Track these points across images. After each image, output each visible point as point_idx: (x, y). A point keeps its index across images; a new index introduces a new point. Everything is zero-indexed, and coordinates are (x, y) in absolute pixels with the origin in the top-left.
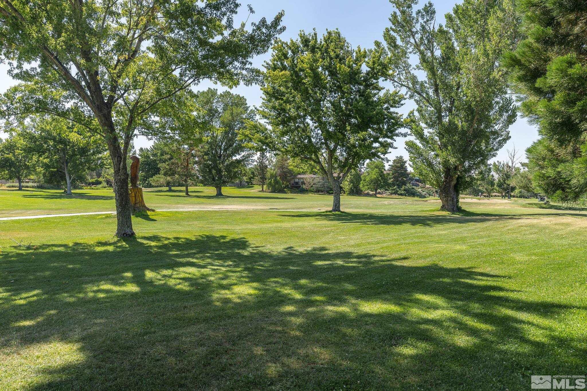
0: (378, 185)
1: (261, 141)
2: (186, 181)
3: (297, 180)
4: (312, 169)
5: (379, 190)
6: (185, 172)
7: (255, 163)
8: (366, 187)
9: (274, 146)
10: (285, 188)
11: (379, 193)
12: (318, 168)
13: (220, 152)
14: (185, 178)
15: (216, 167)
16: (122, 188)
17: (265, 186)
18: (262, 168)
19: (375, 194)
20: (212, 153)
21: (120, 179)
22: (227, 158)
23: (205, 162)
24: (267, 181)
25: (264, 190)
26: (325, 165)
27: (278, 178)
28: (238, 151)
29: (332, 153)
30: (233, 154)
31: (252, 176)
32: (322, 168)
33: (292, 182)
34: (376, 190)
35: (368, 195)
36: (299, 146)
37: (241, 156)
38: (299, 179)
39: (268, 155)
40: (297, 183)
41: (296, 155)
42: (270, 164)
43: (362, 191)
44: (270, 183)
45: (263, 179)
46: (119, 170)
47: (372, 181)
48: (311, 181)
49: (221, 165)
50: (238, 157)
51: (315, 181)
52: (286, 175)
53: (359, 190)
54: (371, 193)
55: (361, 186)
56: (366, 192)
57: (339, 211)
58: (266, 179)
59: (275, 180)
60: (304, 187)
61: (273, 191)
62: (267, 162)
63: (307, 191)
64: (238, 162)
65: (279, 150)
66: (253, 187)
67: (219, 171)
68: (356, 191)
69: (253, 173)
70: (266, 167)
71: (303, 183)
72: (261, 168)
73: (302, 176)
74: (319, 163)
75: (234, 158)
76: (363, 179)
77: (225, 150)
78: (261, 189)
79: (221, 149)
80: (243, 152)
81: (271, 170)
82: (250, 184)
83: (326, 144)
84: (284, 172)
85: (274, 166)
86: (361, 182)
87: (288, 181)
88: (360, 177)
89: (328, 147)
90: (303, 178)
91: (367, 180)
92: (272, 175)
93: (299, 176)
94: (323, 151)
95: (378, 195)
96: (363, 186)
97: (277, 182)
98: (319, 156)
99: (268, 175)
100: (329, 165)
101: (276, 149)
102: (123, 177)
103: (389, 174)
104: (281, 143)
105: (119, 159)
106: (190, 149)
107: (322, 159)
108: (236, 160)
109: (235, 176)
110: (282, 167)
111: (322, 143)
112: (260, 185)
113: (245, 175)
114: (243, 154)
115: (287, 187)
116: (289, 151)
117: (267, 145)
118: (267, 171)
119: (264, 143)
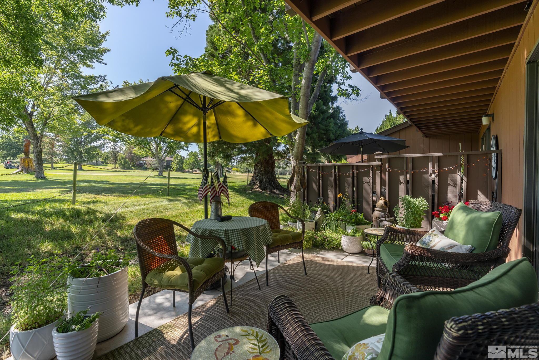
0: (194, 166)
1: (115, 136)
2: (51, 158)
3: (141, 162)
4: (147, 153)
5: (194, 169)
6: (51, 152)
7: (109, 149)
8: (187, 167)
9: (123, 139)
10: (132, 166)
11: (195, 171)
12: (150, 153)
13: (81, 140)
14: (50, 156)
15: (77, 150)
16: (39, 155)
17: (117, 165)
18: (115, 153)
19: (193, 172)
20: (74, 140)
21: (37, 151)
22: (87, 144)
23: (69, 146)
24: (119, 162)
25: (116, 167)
26: (154, 151)
27: (127, 160)
28: (96, 140)
29: (158, 145)
30: (91, 142)
31: (107, 157)
32: (153, 153)
33: (138, 163)
34: (193, 169)
35: (188, 172)
36: (139, 141)
37: (99, 143)
38: (143, 161)
39: (119, 144)
40: (141, 164)
41: (137, 145)
42: (121, 151)
43: (184, 169)
44: (121, 163)
45: (115, 160)
46: (37, 146)
47: (190, 164)
48: (151, 162)
49: (82, 149)
50: (96, 144)
51: (154, 163)
52: (133, 158)
53: (183, 168)
54: (190, 171)
55: (184, 166)
56: (187, 170)
57: (162, 175)
58: (117, 160)
59: (124, 161)
60: (146, 166)
61: (124, 169)
62: (119, 148)
63: (148, 169)
64: (96, 147)
65: (127, 142)
66: (107, 165)
67: (80, 153)
68: (180, 169)
69: (107, 156)
70: (118, 152)
71: (145, 164)
72: (113, 152)
73: (144, 159)
74: (151, 150)
75: (92, 145)
76: (185, 162)
77: (85, 138)
78: (114, 167)
79: (81, 138)
80: (100, 141)
81: (121, 154)
82: (105, 163)
83: (155, 140)
84: (131, 156)
85: (124, 151)
86: (184, 164)
87: (134, 162)
88: (183, 161)
89: (156, 142)
90: (145, 161)
91: (187, 163)
92: (122, 157)
93: (143, 159)
94: (153, 144)
95: (194, 172)
96: (185, 166)
97: (126, 162)
98: (151, 147)
99: (119, 157)
100: (156, 152)
101: (124, 141)
102: (39, 150)
103: (200, 160)
104: (128, 138)
105: (37, 141)
106: (55, 136)
107: (153, 148)
108: (94, 146)
109: (94, 157)
110: (130, 153)
111: (152, 140)
112: (113, 164)
113: (101, 157)
114: (99, 142)
115: (134, 166)
116: (133, 143)
117: (119, 138)
118: (118, 155)
119: (116, 137)
